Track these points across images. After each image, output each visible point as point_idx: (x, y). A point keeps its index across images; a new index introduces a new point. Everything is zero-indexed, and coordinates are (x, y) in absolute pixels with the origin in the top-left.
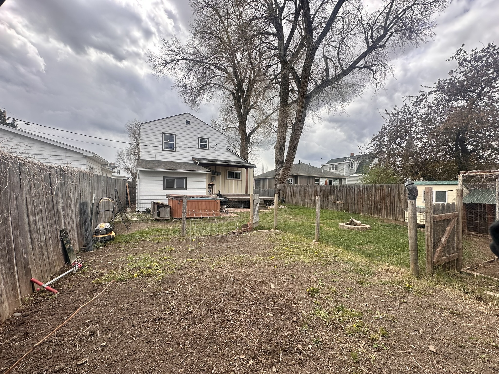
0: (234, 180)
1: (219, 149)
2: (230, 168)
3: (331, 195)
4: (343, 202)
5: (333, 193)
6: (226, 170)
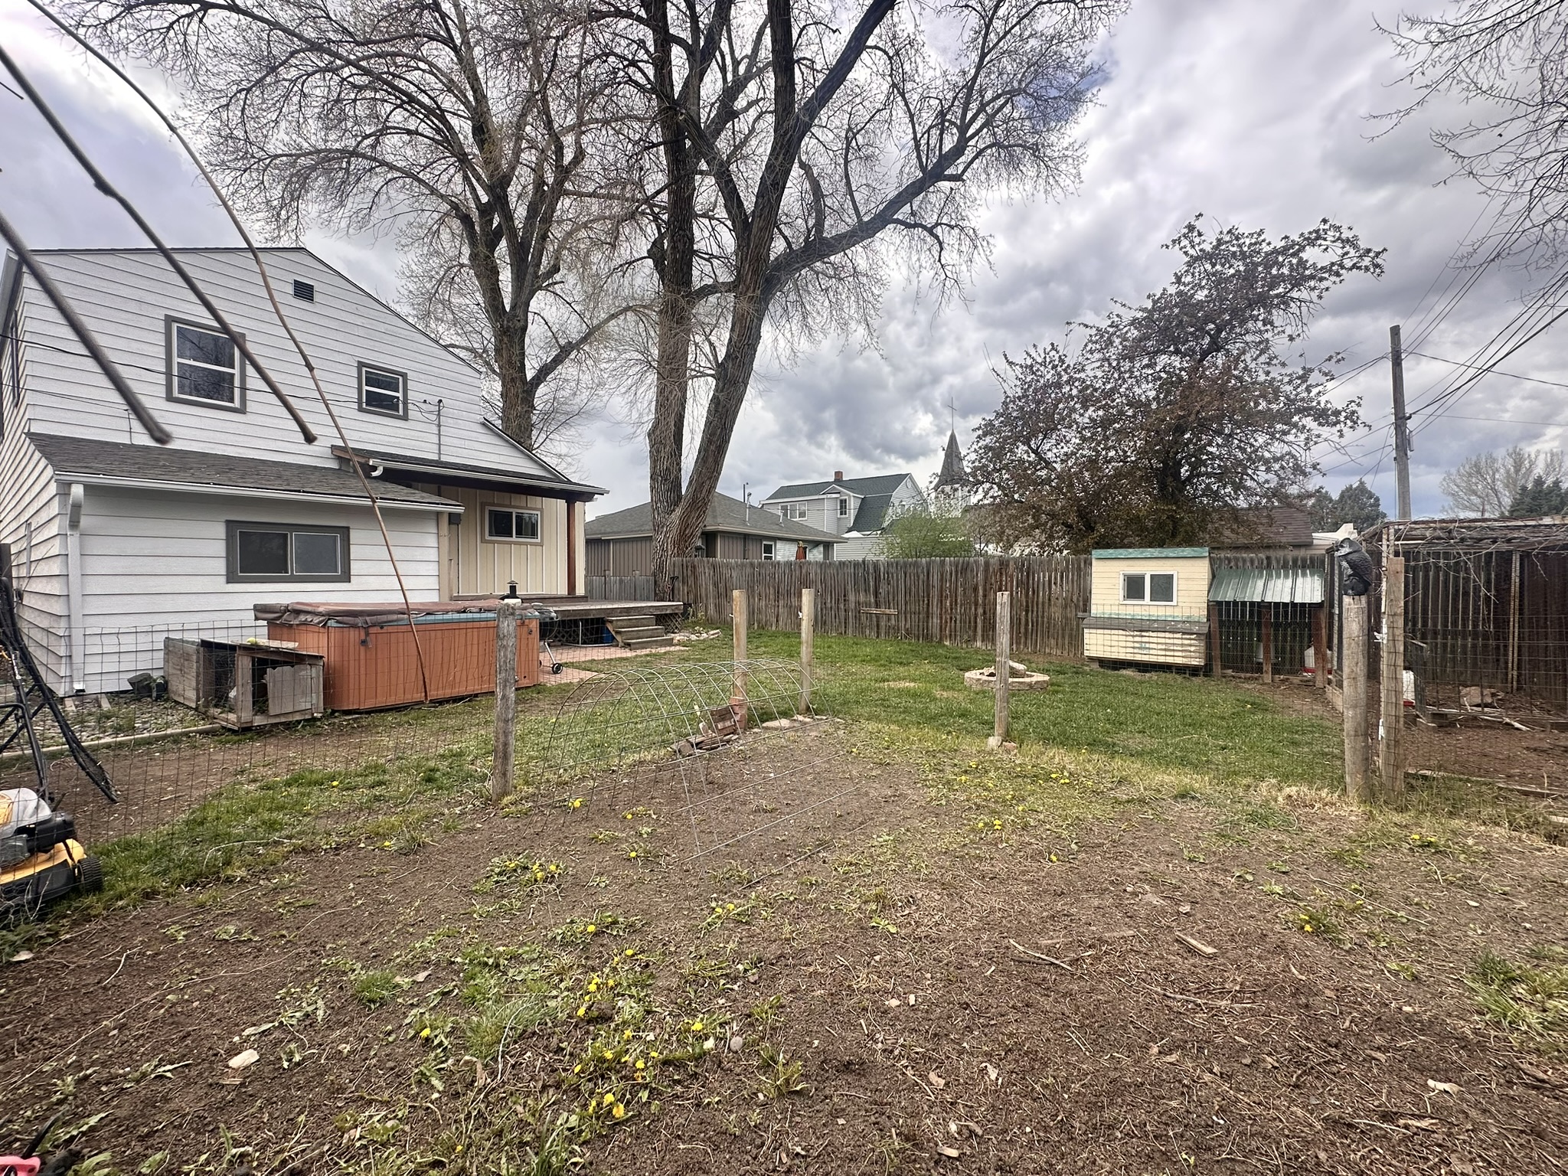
0: (516, 543)
1: (450, 420)
2: (497, 497)
3: (857, 591)
4: (892, 611)
5: (862, 587)
6: (483, 506)
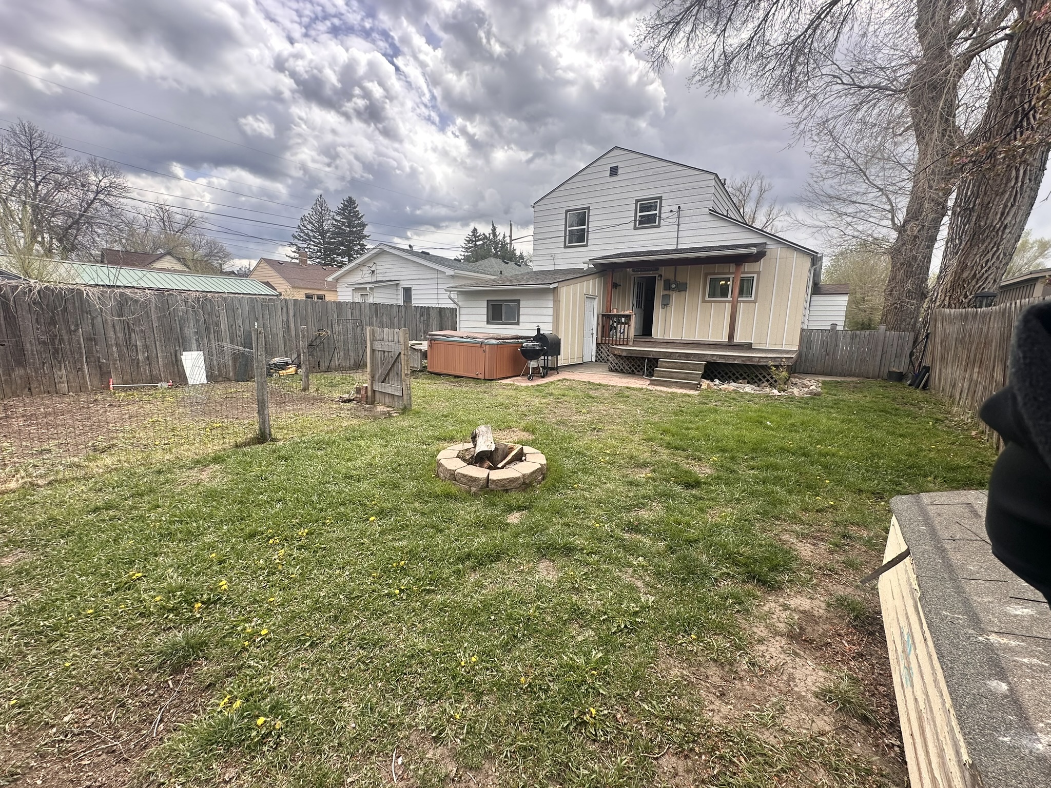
0: (730, 302)
1: (687, 219)
2: (718, 267)
6: (706, 275)
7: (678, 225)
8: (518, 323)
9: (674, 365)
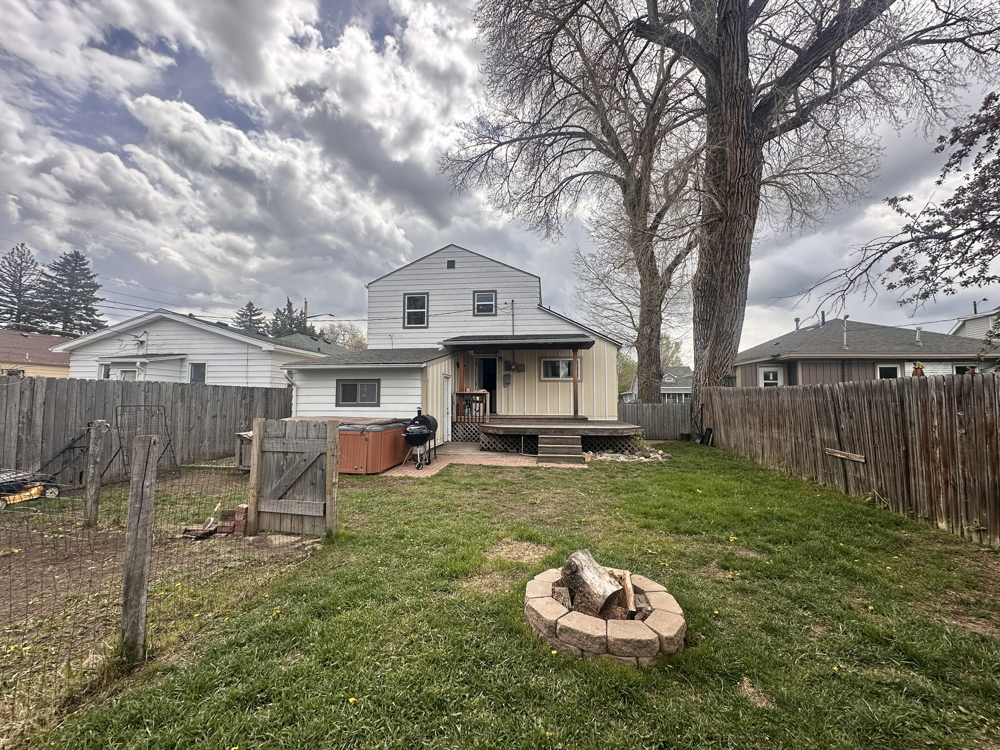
0: (561, 381)
1: (520, 311)
3: (820, 425)
4: (859, 457)
5: (824, 421)
6: (540, 358)
7: (513, 315)
8: (378, 405)
9: (554, 441)
